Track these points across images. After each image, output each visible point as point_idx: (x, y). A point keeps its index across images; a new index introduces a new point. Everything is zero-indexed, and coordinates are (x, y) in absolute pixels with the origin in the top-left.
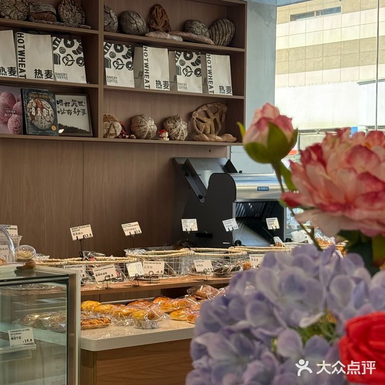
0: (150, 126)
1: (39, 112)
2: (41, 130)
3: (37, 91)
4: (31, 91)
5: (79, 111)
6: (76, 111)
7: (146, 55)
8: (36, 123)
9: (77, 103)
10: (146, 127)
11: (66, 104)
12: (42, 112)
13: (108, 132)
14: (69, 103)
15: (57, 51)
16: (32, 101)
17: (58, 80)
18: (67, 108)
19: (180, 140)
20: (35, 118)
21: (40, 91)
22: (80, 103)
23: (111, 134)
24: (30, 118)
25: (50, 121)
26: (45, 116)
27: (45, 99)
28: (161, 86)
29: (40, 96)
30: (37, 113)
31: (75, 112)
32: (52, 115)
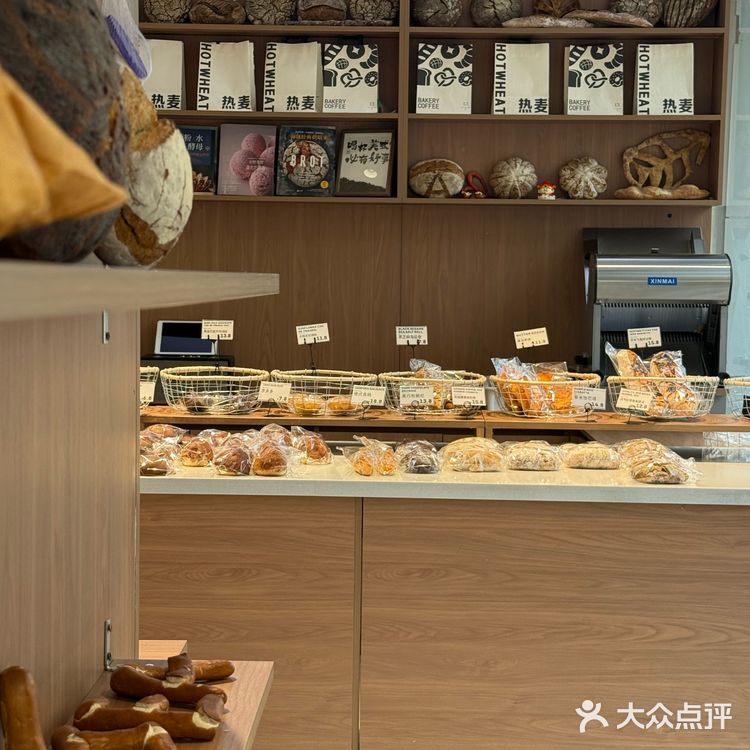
0: (517, 177)
1: (303, 162)
2: (299, 188)
3: (304, 129)
4: (293, 130)
5: (378, 157)
6: (375, 156)
7: (502, 57)
8: (294, 179)
9: (379, 144)
10: (507, 178)
11: (360, 147)
12: (308, 159)
13: (430, 187)
14: (366, 145)
15: (332, 66)
16: (294, 144)
17: (325, 110)
18: (361, 153)
19: (584, 198)
20: (295, 171)
21: (309, 130)
22: (383, 144)
23: (436, 192)
24: (286, 171)
25: (319, 174)
26: (312, 166)
27: (317, 141)
28: (530, 107)
29: (309, 137)
30: (298, 162)
31: (372, 159)
32: (324, 165)
